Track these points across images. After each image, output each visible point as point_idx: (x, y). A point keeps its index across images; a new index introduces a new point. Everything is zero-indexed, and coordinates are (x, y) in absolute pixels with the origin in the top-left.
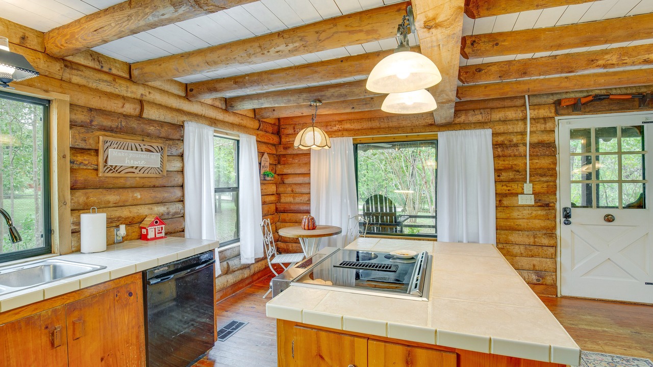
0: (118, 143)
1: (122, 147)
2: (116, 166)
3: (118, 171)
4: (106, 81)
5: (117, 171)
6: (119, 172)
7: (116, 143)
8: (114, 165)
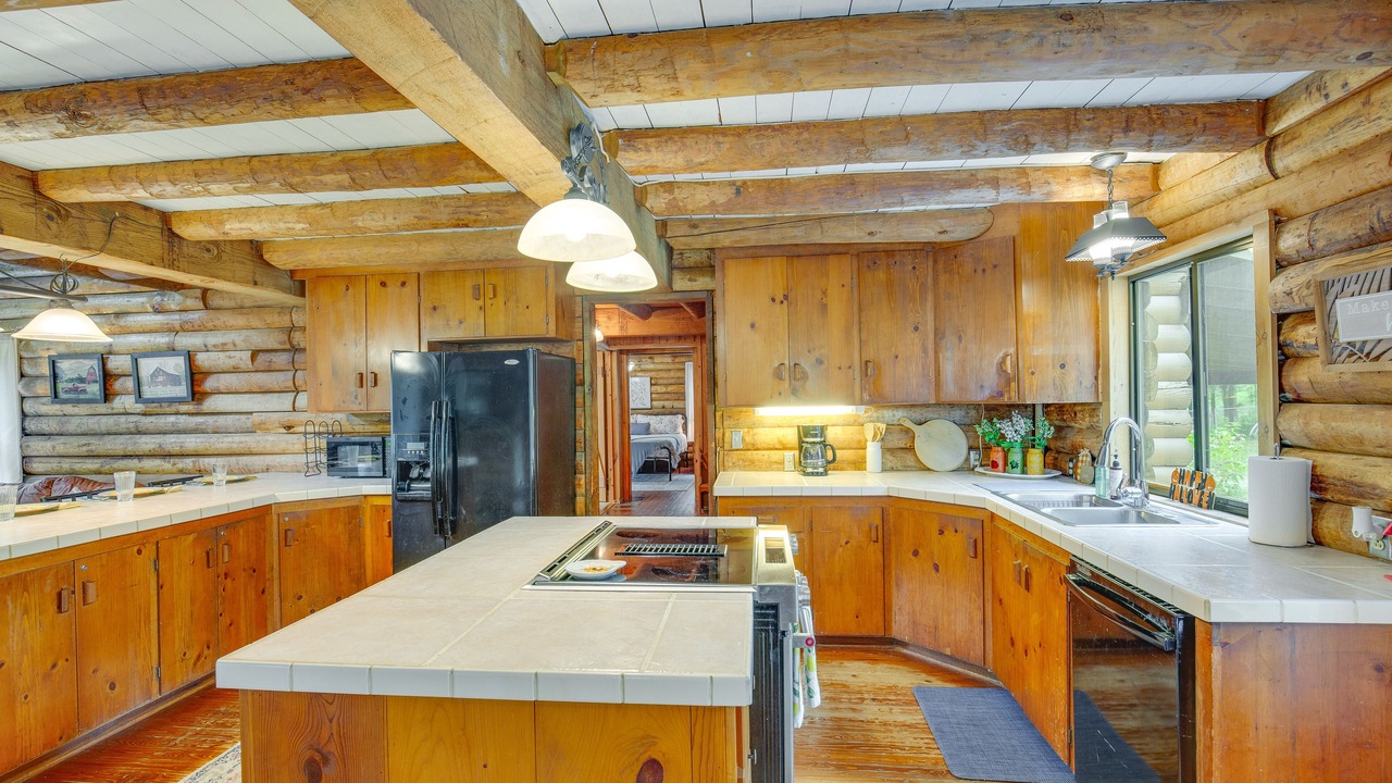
0: (1362, 278)
1: (1375, 286)
2: (1364, 342)
3: (1372, 356)
4: (1348, 120)
5: (1368, 355)
6: (1377, 358)
7: (1354, 279)
8: (1358, 338)
